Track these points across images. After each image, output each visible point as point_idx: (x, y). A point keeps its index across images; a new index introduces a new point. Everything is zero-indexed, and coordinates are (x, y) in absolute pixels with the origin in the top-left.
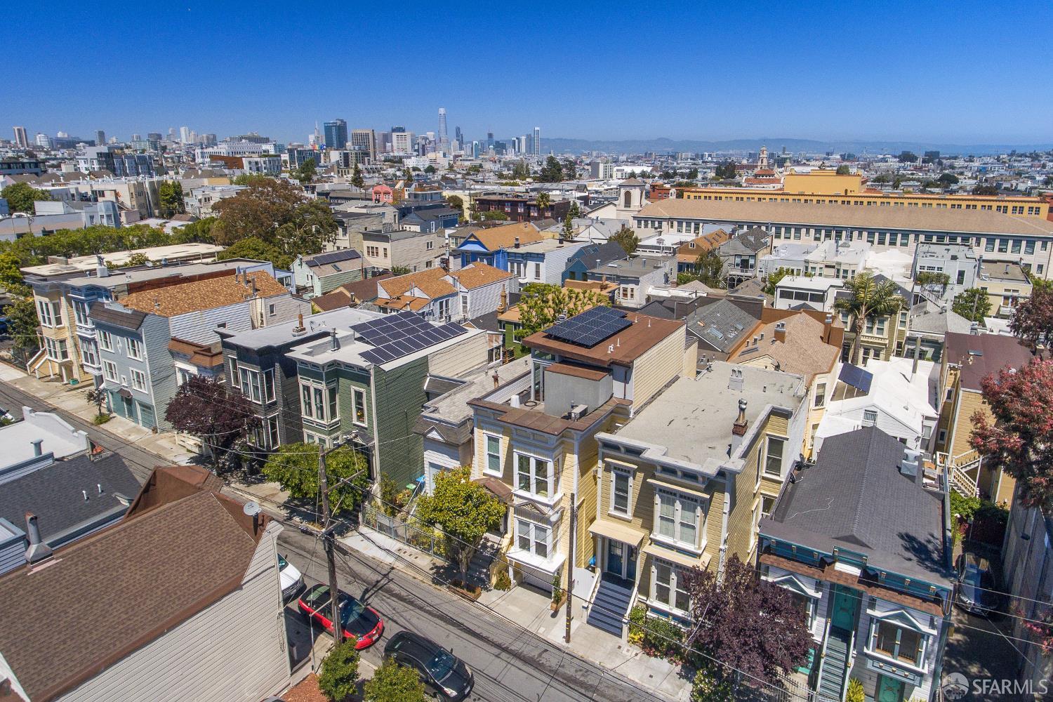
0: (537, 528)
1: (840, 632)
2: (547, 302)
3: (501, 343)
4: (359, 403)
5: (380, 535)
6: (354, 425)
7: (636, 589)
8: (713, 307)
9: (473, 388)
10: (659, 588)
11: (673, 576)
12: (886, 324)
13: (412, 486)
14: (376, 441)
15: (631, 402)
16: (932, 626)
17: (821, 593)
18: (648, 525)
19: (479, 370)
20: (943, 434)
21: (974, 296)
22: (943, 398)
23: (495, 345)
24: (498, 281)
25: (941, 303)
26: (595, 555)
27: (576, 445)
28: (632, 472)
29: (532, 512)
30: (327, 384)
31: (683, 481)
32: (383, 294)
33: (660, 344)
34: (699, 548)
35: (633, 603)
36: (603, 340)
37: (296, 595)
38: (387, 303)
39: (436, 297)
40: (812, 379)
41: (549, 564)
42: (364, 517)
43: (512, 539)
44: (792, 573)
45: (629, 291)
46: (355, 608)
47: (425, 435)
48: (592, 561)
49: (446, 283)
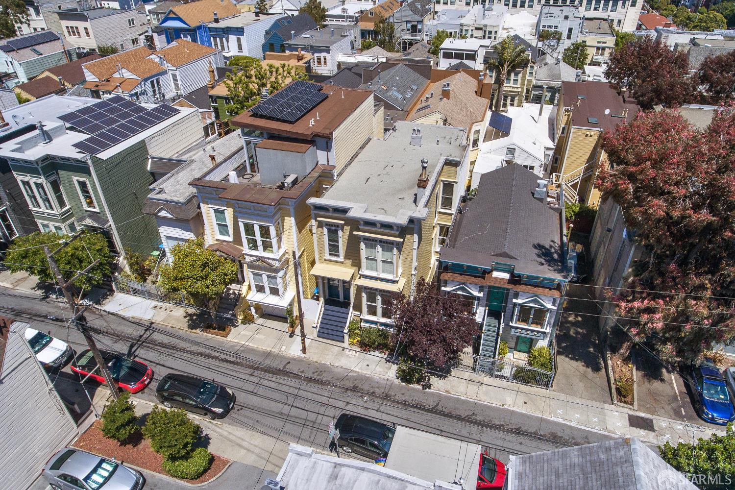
0: (269, 277)
1: (494, 313)
2: (250, 77)
3: (214, 119)
4: (85, 191)
5: (134, 297)
6: (86, 211)
7: (351, 308)
8: (393, 71)
9: (193, 166)
10: (369, 307)
11: (379, 298)
12: (520, 76)
13: (156, 253)
14: (111, 222)
15: (334, 167)
16: (554, 304)
17: (482, 293)
18: (357, 264)
19: (198, 146)
20: (557, 159)
21: (578, 48)
22: (558, 134)
23: (209, 121)
24: (204, 57)
25: (555, 55)
26: (317, 286)
27: (292, 209)
28: (340, 226)
29: (262, 266)
30: (47, 177)
31: (382, 230)
32: (90, 77)
33: (353, 114)
34: (397, 276)
35: (350, 318)
36: (305, 115)
37: (66, 363)
38: (97, 86)
39: (146, 77)
40: (470, 129)
41: (282, 302)
42: (117, 285)
43: (249, 285)
44: (463, 284)
45: (322, 59)
46: (124, 364)
47: (156, 215)
48: (316, 291)
49: (153, 62)
